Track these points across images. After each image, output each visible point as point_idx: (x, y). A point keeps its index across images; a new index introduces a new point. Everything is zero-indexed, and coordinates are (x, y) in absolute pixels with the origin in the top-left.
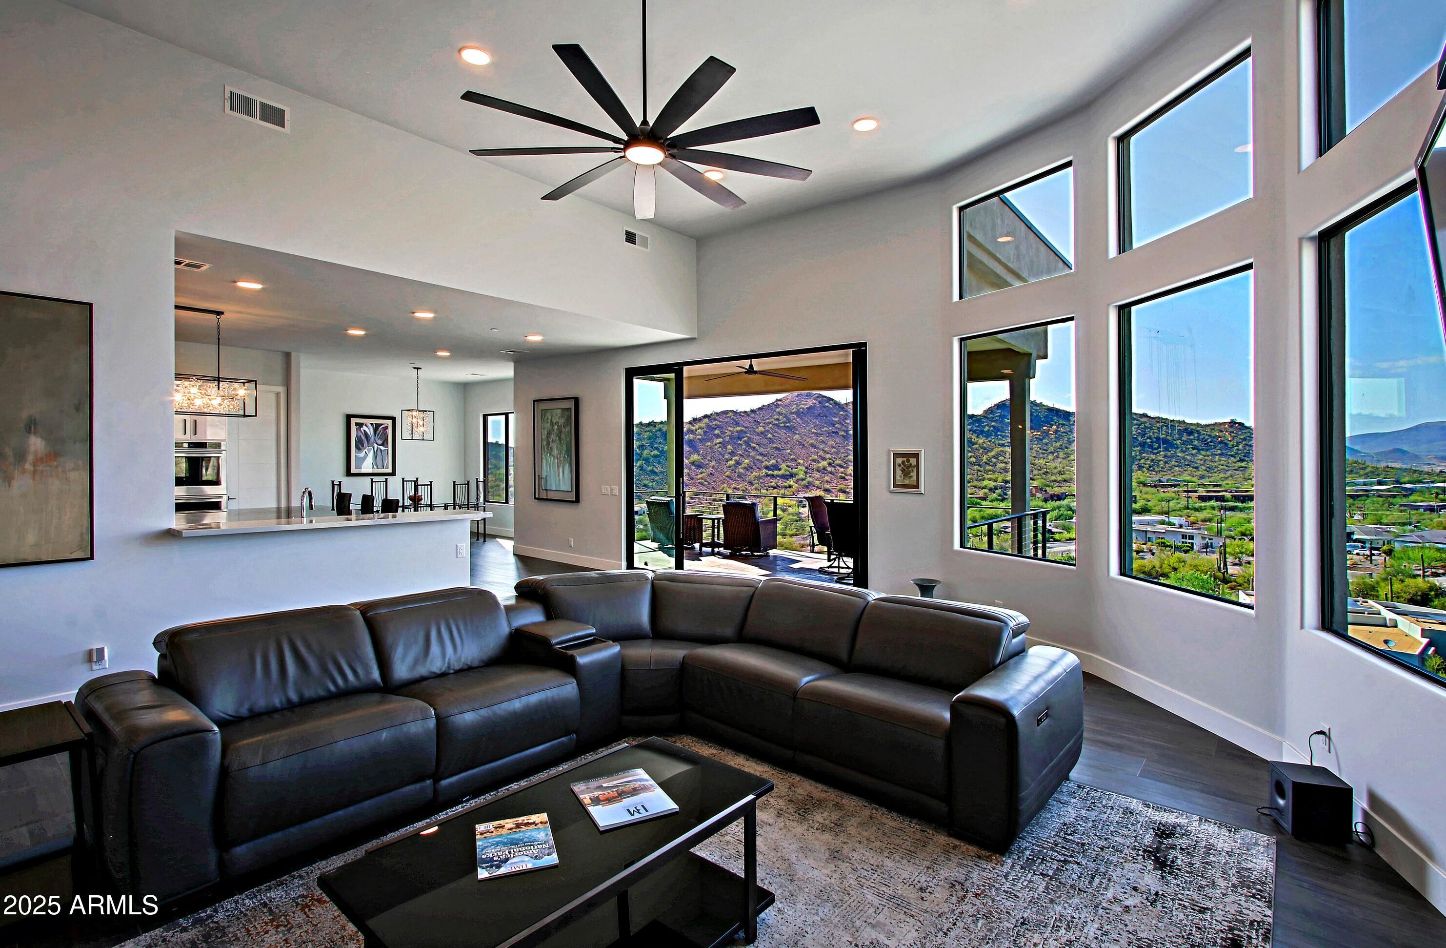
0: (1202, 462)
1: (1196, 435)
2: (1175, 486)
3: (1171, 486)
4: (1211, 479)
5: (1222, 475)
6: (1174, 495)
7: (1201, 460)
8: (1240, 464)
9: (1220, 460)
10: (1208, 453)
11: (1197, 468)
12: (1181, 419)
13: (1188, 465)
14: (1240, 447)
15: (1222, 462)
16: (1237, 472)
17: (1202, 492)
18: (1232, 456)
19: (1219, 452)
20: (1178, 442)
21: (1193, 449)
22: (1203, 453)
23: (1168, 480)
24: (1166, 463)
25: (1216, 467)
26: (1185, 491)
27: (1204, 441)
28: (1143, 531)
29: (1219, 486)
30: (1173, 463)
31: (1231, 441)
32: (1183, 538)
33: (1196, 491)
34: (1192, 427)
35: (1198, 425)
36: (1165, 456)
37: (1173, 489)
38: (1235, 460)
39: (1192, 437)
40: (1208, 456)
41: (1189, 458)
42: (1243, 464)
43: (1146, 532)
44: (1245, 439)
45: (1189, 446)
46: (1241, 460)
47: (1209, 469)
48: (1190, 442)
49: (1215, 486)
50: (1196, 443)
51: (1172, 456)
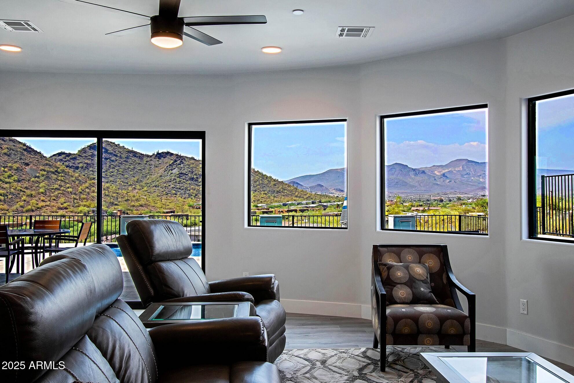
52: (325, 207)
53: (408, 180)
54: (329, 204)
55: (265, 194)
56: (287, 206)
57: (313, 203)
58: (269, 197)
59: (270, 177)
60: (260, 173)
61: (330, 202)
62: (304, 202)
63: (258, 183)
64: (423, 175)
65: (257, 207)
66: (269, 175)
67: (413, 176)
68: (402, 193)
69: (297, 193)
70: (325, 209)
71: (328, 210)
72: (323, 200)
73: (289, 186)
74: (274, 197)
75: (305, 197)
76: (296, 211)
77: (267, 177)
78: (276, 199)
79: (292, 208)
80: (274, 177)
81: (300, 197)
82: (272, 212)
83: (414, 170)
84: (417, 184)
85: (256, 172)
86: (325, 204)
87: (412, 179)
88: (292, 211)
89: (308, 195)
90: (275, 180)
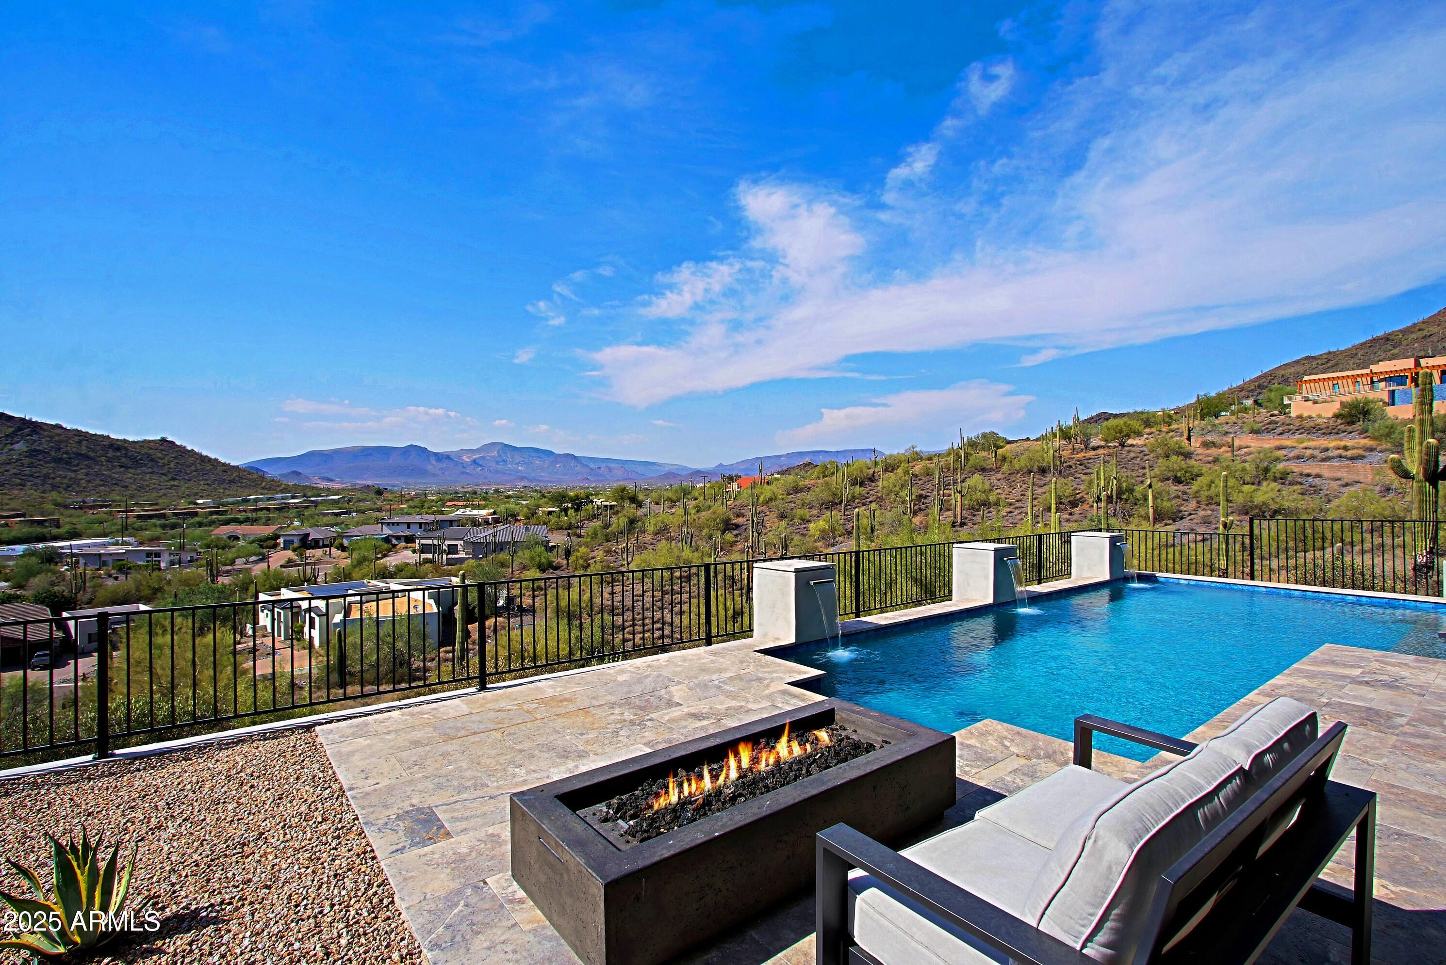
0: (132, 481)
1: (124, 452)
2: (106, 506)
3: (101, 507)
4: (145, 498)
5: (155, 494)
6: (106, 516)
7: (130, 478)
8: (172, 483)
9: (151, 479)
10: (138, 471)
11: (126, 487)
12: (106, 434)
13: (115, 484)
14: (172, 465)
15: (153, 481)
16: (170, 491)
17: (138, 511)
18: (163, 474)
19: (150, 470)
20: (103, 459)
21: (121, 467)
22: (130, 470)
23: (94, 501)
24: (89, 481)
25: (147, 486)
26: (119, 512)
27: (132, 458)
28: (95, 554)
29: (156, 504)
30: (98, 482)
31: (162, 459)
32: (147, 557)
33: (132, 511)
34: (119, 443)
35: (125, 441)
36: (87, 474)
37: (104, 510)
38: (167, 479)
39: (118, 454)
40: (138, 475)
41: (116, 476)
42: (175, 483)
43: (100, 555)
44: (176, 458)
45: (115, 464)
46: (174, 479)
47: (141, 488)
48: (118, 458)
49: (151, 505)
50: (124, 460)
51: (97, 475)
52: (316, 504)
53: (430, 468)
54: (320, 498)
55: (208, 484)
56: (250, 503)
57: (293, 497)
58: (215, 489)
59: (216, 460)
60: (195, 453)
61: (320, 496)
62: (279, 496)
63: (193, 468)
64: (447, 461)
65: (197, 504)
66: (213, 456)
67: (434, 462)
68: (420, 484)
69: (264, 484)
70: (316, 506)
71: (320, 507)
72: (309, 494)
73: (249, 473)
74: (225, 489)
75: (278, 489)
76: (268, 509)
77: (210, 460)
78: (227, 492)
79: (261, 505)
80: (222, 460)
81: (270, 489)
82: (226, 511)
83: (436, 454)
84: (439, 472)
85: (189, 451)
86: (312, 499)
87: (433, 466)
88: (261, 509)
89: (283, 486)
90: (224, 464)
